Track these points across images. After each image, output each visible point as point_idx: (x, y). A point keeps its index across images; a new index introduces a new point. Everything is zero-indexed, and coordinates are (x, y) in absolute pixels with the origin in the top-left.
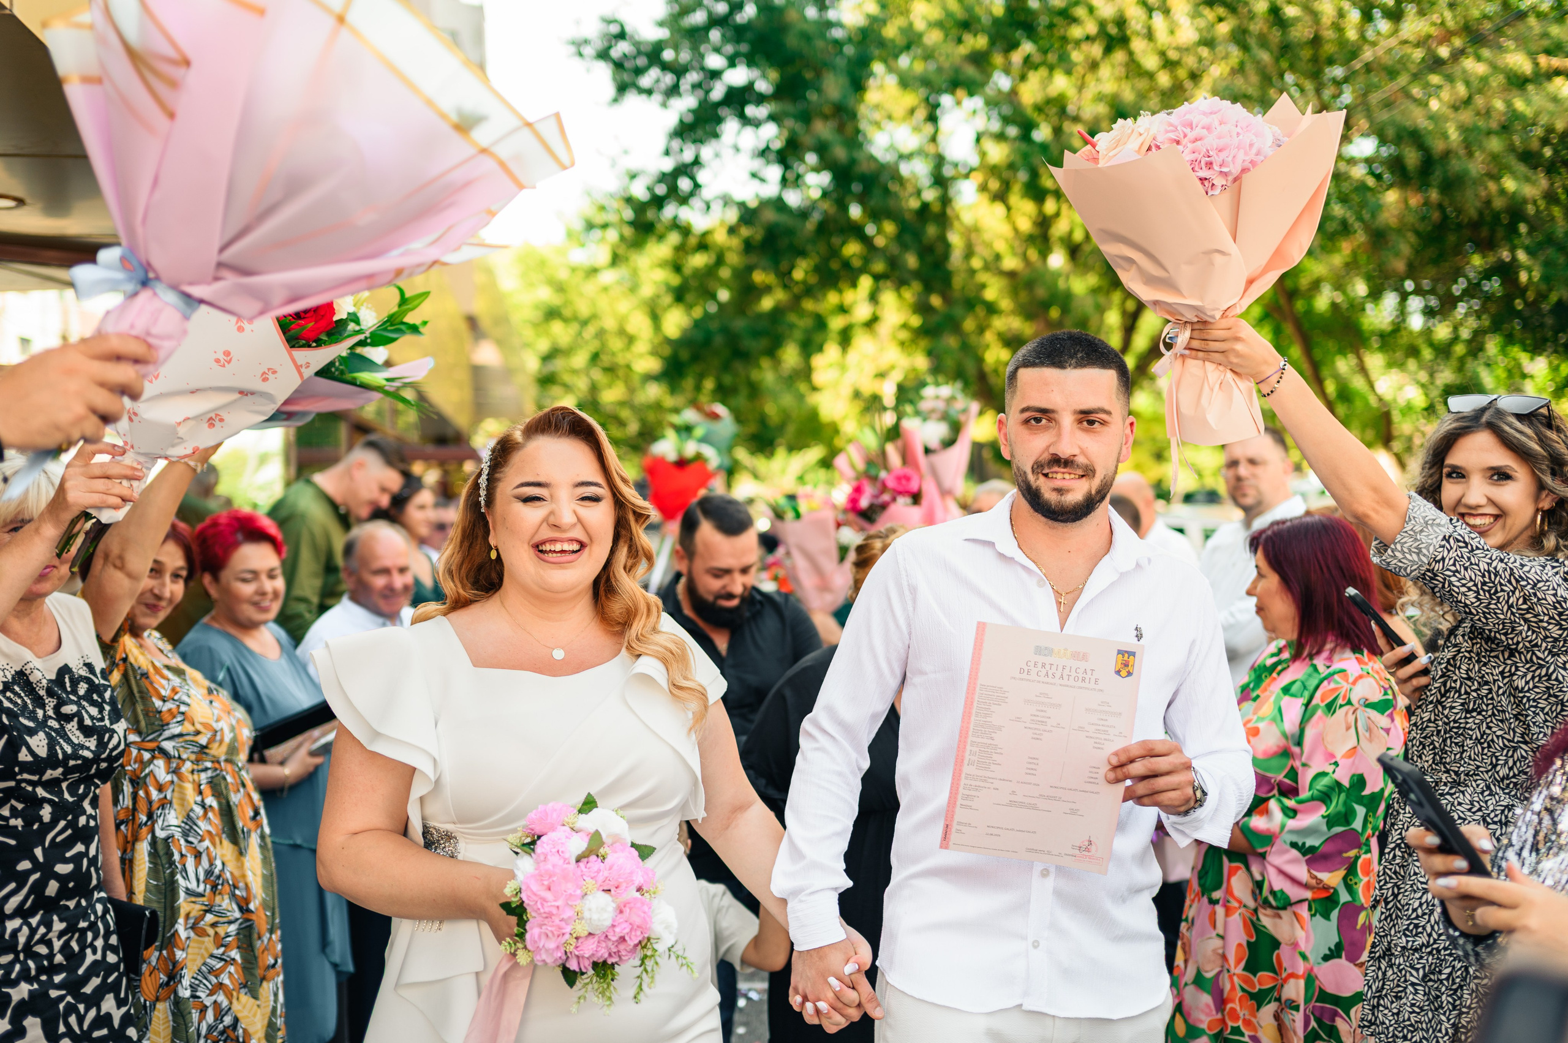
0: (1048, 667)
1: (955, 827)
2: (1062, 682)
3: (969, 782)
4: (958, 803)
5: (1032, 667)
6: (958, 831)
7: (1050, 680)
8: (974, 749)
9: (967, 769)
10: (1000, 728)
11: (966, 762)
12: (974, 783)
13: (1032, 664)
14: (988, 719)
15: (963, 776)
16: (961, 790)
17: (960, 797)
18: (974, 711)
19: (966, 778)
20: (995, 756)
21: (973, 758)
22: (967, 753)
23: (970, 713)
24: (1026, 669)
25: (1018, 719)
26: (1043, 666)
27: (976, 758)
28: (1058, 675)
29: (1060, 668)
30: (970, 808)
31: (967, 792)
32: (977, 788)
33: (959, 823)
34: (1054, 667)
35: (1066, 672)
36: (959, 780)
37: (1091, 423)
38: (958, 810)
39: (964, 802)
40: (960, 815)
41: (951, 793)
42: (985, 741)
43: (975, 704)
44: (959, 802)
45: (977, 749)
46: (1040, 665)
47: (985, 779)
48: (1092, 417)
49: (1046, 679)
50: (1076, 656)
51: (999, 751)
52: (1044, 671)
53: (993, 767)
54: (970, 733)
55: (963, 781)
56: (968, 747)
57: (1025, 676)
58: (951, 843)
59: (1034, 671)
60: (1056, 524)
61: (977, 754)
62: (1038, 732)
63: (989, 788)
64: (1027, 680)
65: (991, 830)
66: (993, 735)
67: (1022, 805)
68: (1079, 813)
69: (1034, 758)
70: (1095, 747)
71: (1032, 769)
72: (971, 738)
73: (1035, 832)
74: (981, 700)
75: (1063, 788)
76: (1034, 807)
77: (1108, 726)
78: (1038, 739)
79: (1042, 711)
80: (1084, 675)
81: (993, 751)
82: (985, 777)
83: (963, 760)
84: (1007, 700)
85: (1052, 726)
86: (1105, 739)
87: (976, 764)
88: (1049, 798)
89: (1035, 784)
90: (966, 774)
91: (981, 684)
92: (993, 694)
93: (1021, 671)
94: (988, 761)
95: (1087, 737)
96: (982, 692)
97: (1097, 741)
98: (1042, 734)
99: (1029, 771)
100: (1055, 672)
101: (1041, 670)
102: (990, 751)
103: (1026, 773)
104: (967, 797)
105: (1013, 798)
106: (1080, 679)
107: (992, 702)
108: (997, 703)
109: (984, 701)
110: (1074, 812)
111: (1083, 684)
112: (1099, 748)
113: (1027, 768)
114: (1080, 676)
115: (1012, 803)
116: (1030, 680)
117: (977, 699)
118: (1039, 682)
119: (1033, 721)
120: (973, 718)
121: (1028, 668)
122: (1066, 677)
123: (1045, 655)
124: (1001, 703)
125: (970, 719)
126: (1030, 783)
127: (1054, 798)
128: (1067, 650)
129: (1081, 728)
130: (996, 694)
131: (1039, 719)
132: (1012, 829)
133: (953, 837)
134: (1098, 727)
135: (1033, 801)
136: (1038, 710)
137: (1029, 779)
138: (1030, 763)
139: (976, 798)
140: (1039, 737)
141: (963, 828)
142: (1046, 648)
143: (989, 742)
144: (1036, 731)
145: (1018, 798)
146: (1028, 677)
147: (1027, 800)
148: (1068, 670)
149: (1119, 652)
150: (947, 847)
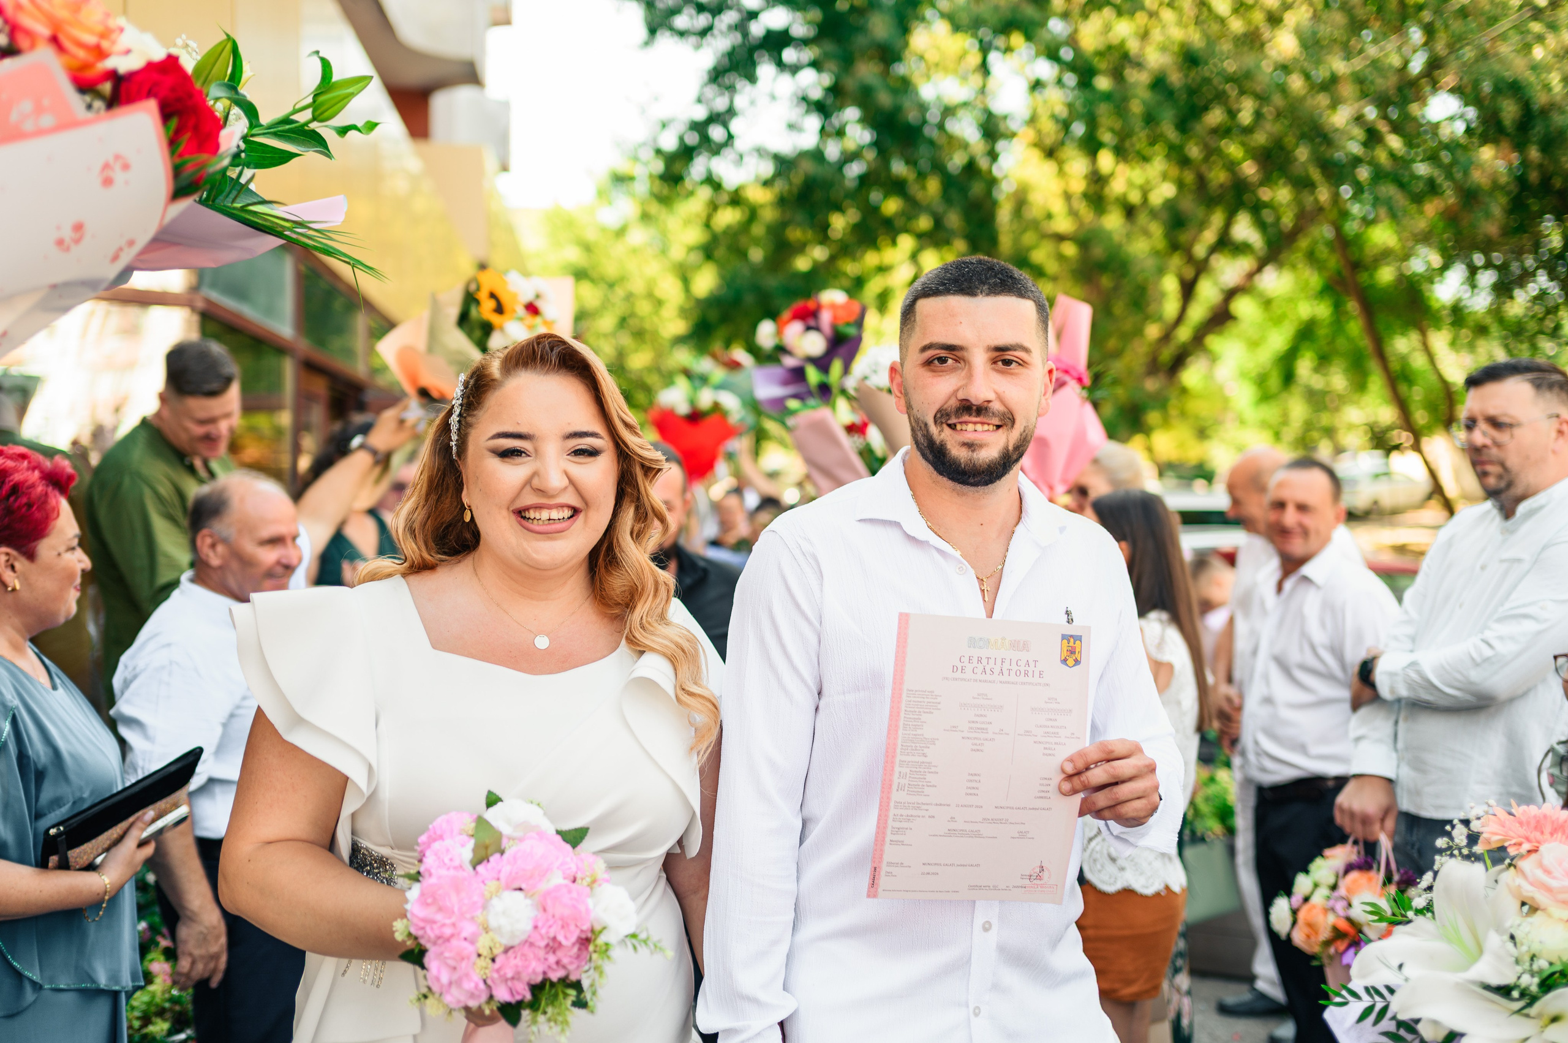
0: (984, 661)
1: (885, 869)
2: (1001, 678)
3: (898, 812)
4: (887, 840)
5: (966, 663)
6: (889, 874)
7: (988, 677)
8: (904, 770)
9: (896, 796)
10: (933, 741)
11: (895, 787)
12: (904, 812)
13: (966, 660)
14: (919, 732)
15: (892, 805)
16: (890, 823)
17: (889, 830)
18: (901, 723)
19: (895, 807)
20: (929, 777)
21: (903, 781)
22: (896, 775)
23: (897, 726)
24: (959, 665)
25: (954, 728)
26: (979, 661)
27: (906, 781)
28: (997, 670)
29: (999, 662)
30: (902, 843)
31: (897, 825)
32: (909, 818)
33: (889, 864)
34: (992, 661)
35: (1006, 666)
36: (887, 810)
37: (1007, 363)
38: (887, 848)
39: (894, 838)
40: (889, 853)
41: (878, 827)
42: (916, 759)
43: (902, 715)
44: (891, 836)
45: (908, 770)
46: (975, 660)
47: (918, 806)
48: (1008, 356)
49: (983, 677)
50: (1014, 645)
51: (933, 769)
52: (980, 667)
53: (927, 790)
54: (898, 751)
55: (892, 812)
56: (896, 769)
57: (958, 674)
59: (969, 668)
60: (966, 489)
61: (908, 776)
62: (978, 742)
63: (923, 817)
64: (962, 679)
65: (927, 869)
66: (926, 751)
67: (963, 834)
68: (1029, 835)
69: (975, 775)
70: (1044, 754)
71: (974, 788)
72: (899, 758)
73: (978, 865)
74: (908, 709)
75: (1010, 808)
76: (977, 834)
77: (1058, 727)
78: (978, 750)
79: (981, 715)
80: (1027, 668)
81: (926, 770)
82: (918, 804)
83: (891, 785)
84: (939, 706)
85: (994, 733)
86: (1055, 743)
87: (906, 788)
88: (994, 821)
89: (977, 807)
90: (896, 802)
91: (908, 690)
92: (922, 700)
93: (955, 669)
94: (921, 784)
95: (1035, 742)
96: (909, 699)
97: (1047, 746)
98: (982, 744)
99: (969, 791)
100: (994, 666)
101: (976, 665)
102: (922, 770)
103: (967, 794)
104: (898, 831)
105: (953, 826)
106: (1023, 673)
107: (921, 710)
108: (928, 710)
109: (912, 710)
110: (1022, 835)
111: (1026, 679)
112: (1050, 755)
113: (968, 788)
114: (1022, 669)
115: (951, 833)
116: (965, 680)
117: (903, 708)
118: (976, 681)
119: (971, 728)
120: (900, 732)
121: (963, 664)
122: (1006, 672)
123: (980, 647)
124: (932, 711)
125: (897, 734)
126: (971, 806)
127: (1000, 821)
128: (1003, 639)
129: (1028, 733)
130: (926, 700)
131: (979, 725)
132: (952, 865)
133: (883, 882)
134: (1047, 730)
135: (976, 827)
136: (977, 715)
137: (970, 800)
138: (971, 781)
139: (907, 832)
140: (980, 748)
141: (895, 871)
142: (981, 639)
143: (922, 759)
144: (976, 742)
145: (958, 825)
146: (962, 676)
147: (968, 827)
148: (1007, 663)
149: (1064, 637)
150: (875, 896)
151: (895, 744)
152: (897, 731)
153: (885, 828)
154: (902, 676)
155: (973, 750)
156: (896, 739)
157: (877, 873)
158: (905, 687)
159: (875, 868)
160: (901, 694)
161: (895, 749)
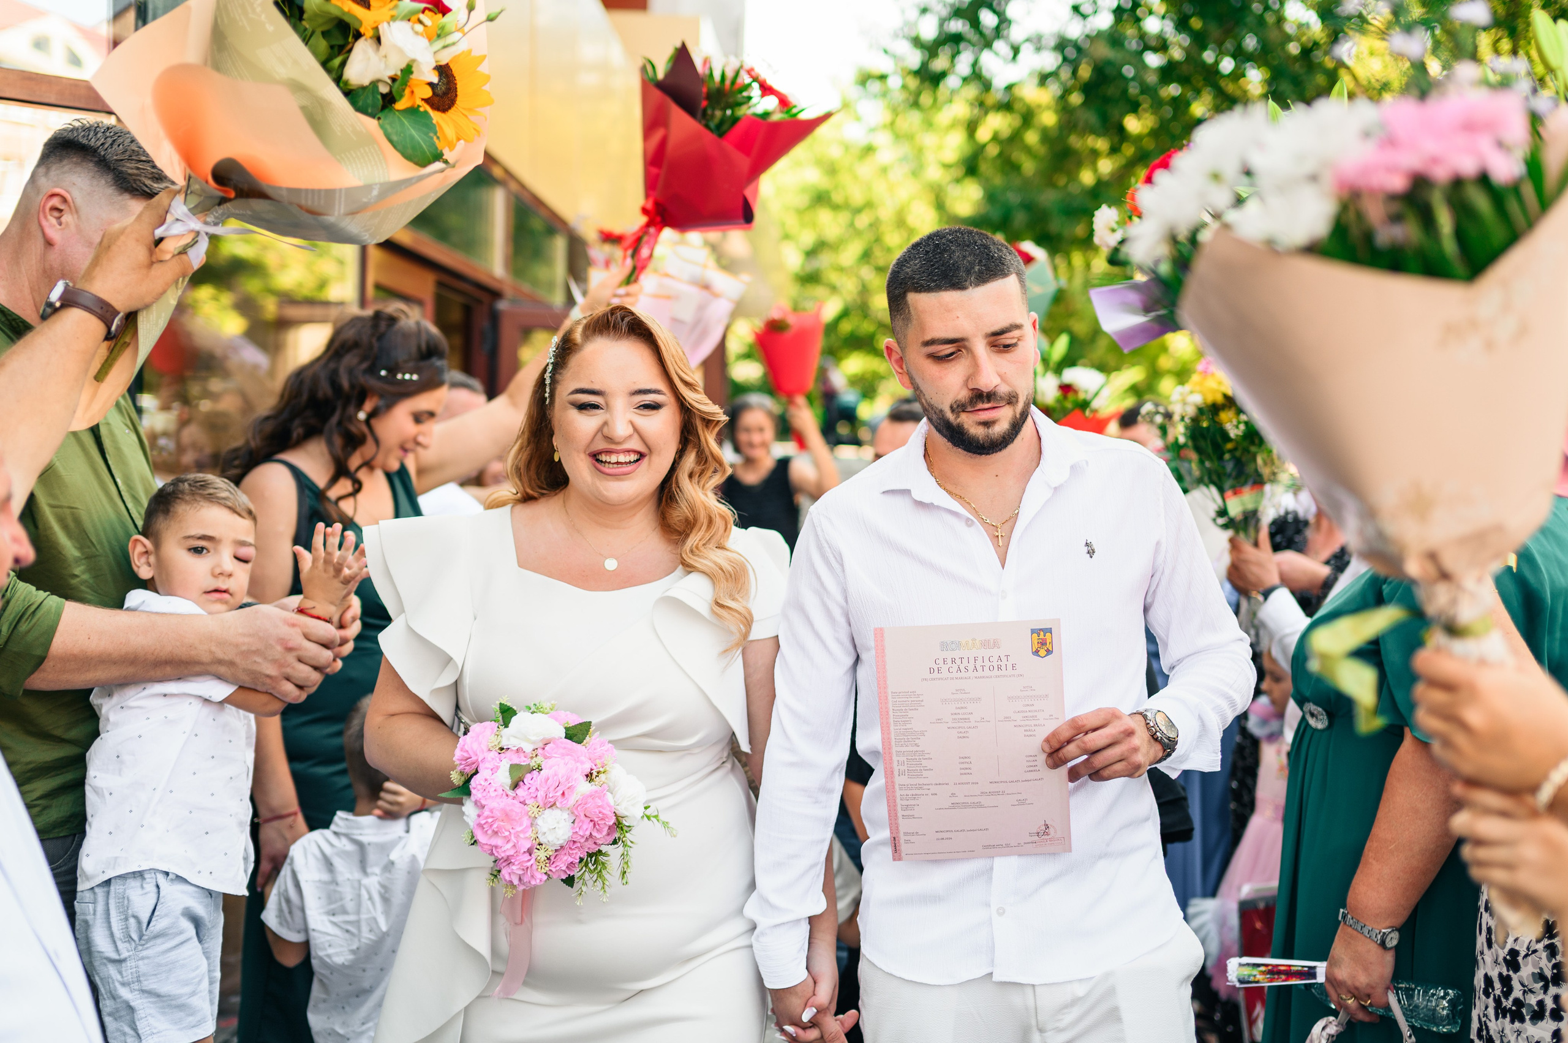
0: (958, 661)
1: (902, 838)
2: (977, 674)
3: (904, 791)
4: (899, 815)
5: (941, 665)
6: (908, 841)
7: (963, 674)
8: (902, 758)
9: (899, 780)
10: (923, 733)
11: (897, 772)
12: (910, 792)
13: (940, 662)
14: (908, 726)
15: (897, 787)
16: (898, 801)
17: (899, 808)
18: (891, 721)
19: (901, 789)
20: (924, 763)
21: (902, 768)
22: (895, 764)
24: (935, 667)
25: (939, 721)
27: (905, 767)
28: (971, 667)
29: (972, 661)
30: (913, 817)
31: (905, 803)
32: (915, 797)
33: (906, 834)
34: (965, 661)
35: (979, 663)
38: (900, 820)
39: (905, 813)
40: (904, 826)
41: (889, 806)
42: (910, 748)
43: (891, 713)
44: (900, 813)
45: (904, 758)
46: (949, 661)
47: (920, 787)
49: (959, 675)
50: (985, 644)
51: (927, 756)
52: (955, 667)
53: (925, 774)
54: (894, 743)
55: (898, 793)
56: (896, 758)
57: (936, 674)
59: (944, 668)
61: (906, 763)
62: (963, 730)
63: (926, 795)
64: (939, 679)
65: (940, 835)
66: (917, 741)
67: (965, 805)
68: (1027, 802)
69: (966, 758)
70: (1026, 735)
71: (966, 769)
72: (894, 749)
73: (987, 829)
74: (895, 708)
75: (1004, 782)
76: (979, 805)
77: (1036, 711)
78: (964, 737)
79: (962, 708)
80: (999, 663)
81: (921, 757)
82: (919, 785)
83: (892, 772)
84: (923, 704)
85: (976, 721)
86: (1035, 726)
87: (907, 774)
88: (991, 794)
89: (973, 783)
90: (900, 784)
91: (892, 692)
92: (906, 699)
93: (931, 670)
94: (919, 769)
95: (1015, 726)
96: (895, 700)
97: (1028, 729)
98: (967, 732)
99: (963, 771)
100: (967, 665)
101: (952, 665)
102: (917, 757)
103: (961, 774)
104: (907, 807)
105: (955, 800)
106: (996, 668)
107: (907, 708)
108: (913, 708)
109: (899, 708)
110: (1022, 802)
111: (1000, 673)
112: (1030, 736)
113: (961, 769)
114: (995, 664)
115: (954, 806)
116: (942, 679)
117: (891, 708)
118: (953, 679)
119: (955, 719)
120: (892, 728)
121: (938, 666)
122: (980, 669)
123: (953, 650)
124: (917, 708)
125: (889, 729)
126: (968, 783)
127: (997, 793)
128: (974, 640)
129: (1007, 719)
130: (909, 699)
131: (961, 716)
132: (964, 830)
133: (904, 848)
134: (1025, 714)
135: (976, 800)
136: (957, 708)
137: (965, 778)
138: (963, 763)
139: (916, 807)
140: (964, 735)
141: (912, 838)
142: (952, 642)
143: (915, 749)
144: (961, 730)
145: (960, 799)
146: (939, 676)
147: (969, 800)
148: (980, 659)
149: (1033, 631)
150: (900, 859)
153: (895, 806)
154: (885, 681)
155: (959, 737)
157: (897, 842)
158: (889, 690)
159: (894, 838)
160: (886, 697)
161: (890, 742)
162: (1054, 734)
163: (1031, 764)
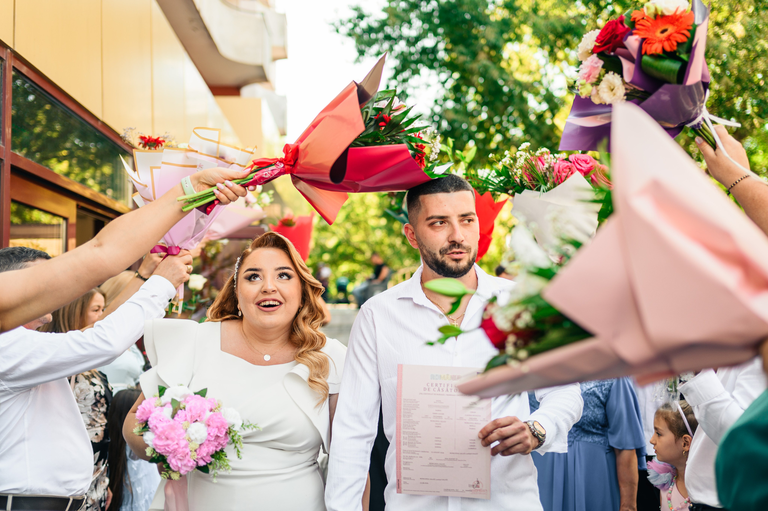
0: (439, 385)
1: (403, 481)
2: (447, 393)
3: (405, 455)
5: (430, 386)
6: (405, 482)
7: (441, 392)
8: (406, 436)
9: (403, 448)
10: (417, 423)
11: (402, 443)
12: (408, 455)
13: (430, 385)
14: (410, 418)
15: (402, 451)
16: (402, 459)
17: (402, 463)
18: (402, 414)
19: (404, 453)
20: (417, 439)
21: (405, 441)
22: (402, 438)
23: (400, 416)
24: (427, 387)
25: (426, 416)
26: (436, 385)
27: (407, 441)
28: (445, 389)
29: (446, 386)
30: (409, 469)
31: (405, 460)
32: (411, 458)
33: (405, 478)
34: (442, 385)
35: (449, 387)
36: (400, 454)
37: (469, 221)
38: (402, 471)
39: (405, 466)
40: (404, 473)
41: (397, 462)
42: (410, 430)
43: (402, 410)
44: (402, 466)
45: (407, 436)
46: (434, 385)
47: (414, 452)
48: (468, 218)
49: (439, 393)
50: (452, 379)
51: (419, 435)
53: (417, 445)
54: (402, 427)
55: (402, 455)
56: (402, 435)
57: (427, 392)
58: (402, 490)
59: (431, 389)
61: (408, 438)
63: (417, 457)
64: (428, 394)
65: (423, 481)
66: (414, 427)
67: (436, 465)
68: (469, 466)
69: (438, 438)
70: (470, 429)
71: (439, 444)
72: (402, 430)
73: (447, 480)
74: (405, 408)
75: (458, 453)
76: (443, 466)
77: (476, 416)
78: (439, 427)
79: (439, 410)
81: (416, 436)
84: (419, 407)
85: (445, 419)
86: (476, 423)
87: (408, 444)
88: (451, 459)
89: (441, 453)
90: (403, 450)
91: (404, 399)
93: (425, 389)
94: (414, 442)
95: (465, 423)
96: (405, 403)
97: (471, 425)
98: (440, 424)
100: (443, 388)
101: (436, 387)
102: (414, 436)
103: (436, 447)
104: (406, 463)
105: (431, 461)
107: (411, 408)
108: (414, 408)
109: (407, 408)
110: (466, 466)
112: (473, 429)
113: (436, 444)
115: (431, 465)
116: (430, 394)
117: (402, 407)
118: (435, 394)
119: (434, 416)
120: (402, 418)
122: (449, 390)
123: (437, 379)
124: (416, 408)
126: (438, 452)
127: (453, 459)
128: (447, 375)
129: (461, 418)
130: (412, 404)
131: (438, 415)
132: (434, 479)
133: (403, 486)
134: (471, 417)
135: (442, 462)
136: (436, 410)
137: (437, 450)
138: (437, 441)
139: (411, 464)
140: (439, 425)
141: (407, 481)
142: (437, 375)
143: (413, 431)
144: (437, 423)
145: (434, 461)
146: (429, 392)
147: (439, 462)
148: (450, 386)
150: (400, 492)
151: (400, 424)
152: (400, 418)
153: (400, 462)
155: (436, 426)
156: (400, 421)
158: (403, 398)
162: (484, 429)
163: (473, 444)
